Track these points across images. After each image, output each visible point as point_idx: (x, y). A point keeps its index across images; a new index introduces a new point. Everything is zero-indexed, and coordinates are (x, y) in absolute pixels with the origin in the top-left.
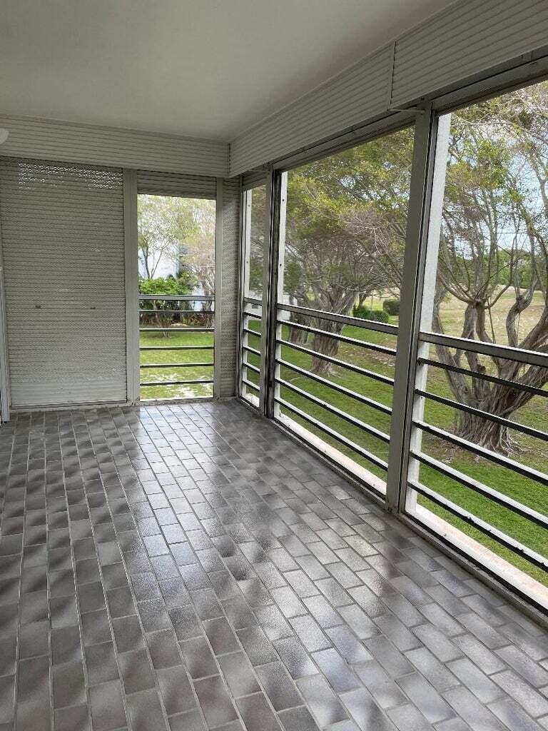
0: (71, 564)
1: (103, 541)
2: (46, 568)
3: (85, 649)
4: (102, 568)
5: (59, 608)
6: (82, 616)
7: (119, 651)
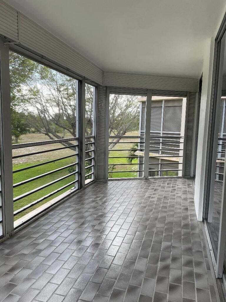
0: (160, 265)
1: (141, 272)
2: (171, 267)
3: (163, 235)
4: (147, 258)
5: (168, 248)
6: (161, 243)
7: (154, 232)
